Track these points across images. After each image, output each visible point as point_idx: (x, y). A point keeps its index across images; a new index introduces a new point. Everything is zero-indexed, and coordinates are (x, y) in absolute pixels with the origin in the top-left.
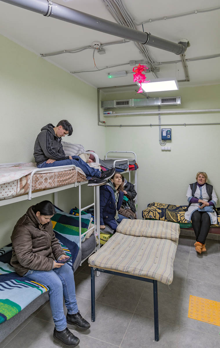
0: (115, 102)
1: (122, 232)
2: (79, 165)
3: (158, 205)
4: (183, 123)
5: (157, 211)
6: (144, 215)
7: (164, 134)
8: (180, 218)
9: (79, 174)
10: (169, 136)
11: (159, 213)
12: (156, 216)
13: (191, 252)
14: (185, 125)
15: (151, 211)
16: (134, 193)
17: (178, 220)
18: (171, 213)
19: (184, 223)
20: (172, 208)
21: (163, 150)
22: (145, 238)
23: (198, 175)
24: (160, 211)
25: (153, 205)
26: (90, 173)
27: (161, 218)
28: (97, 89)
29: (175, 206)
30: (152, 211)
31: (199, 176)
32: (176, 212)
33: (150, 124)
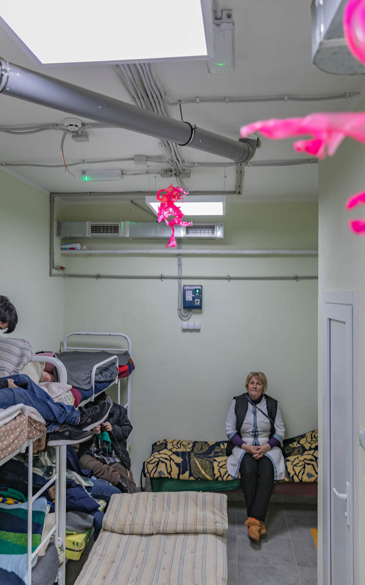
0: (88, 225)
1: (115, 531)
2: (32, 401)
3: (173, 445)
4: (225, 275)
5: (173, 461)
6: (146, 471)
7: (189, 297)
8: (219, 471)
9: (31, 421)
10: (197, 302)
11: (177, 465)
12: (171, 471)
13: (239, 537)
14: (229, 278)
15: (162, 462)
16: (128, 427)
17: (215, 475)
18: (201, 461)
19: (226, 481)
20: (202, 448)
21: (184, 330)
22: (163, 536)
23: (249, 379)
24: (179, 460)
25: (164, 447)
26: (55, 416)
27: (182, 474)
28: (48, 194)
29: (206, 445)
30: (164, 462)
31: (251, 381)
32: (210, 457)
33: (159, 275)
